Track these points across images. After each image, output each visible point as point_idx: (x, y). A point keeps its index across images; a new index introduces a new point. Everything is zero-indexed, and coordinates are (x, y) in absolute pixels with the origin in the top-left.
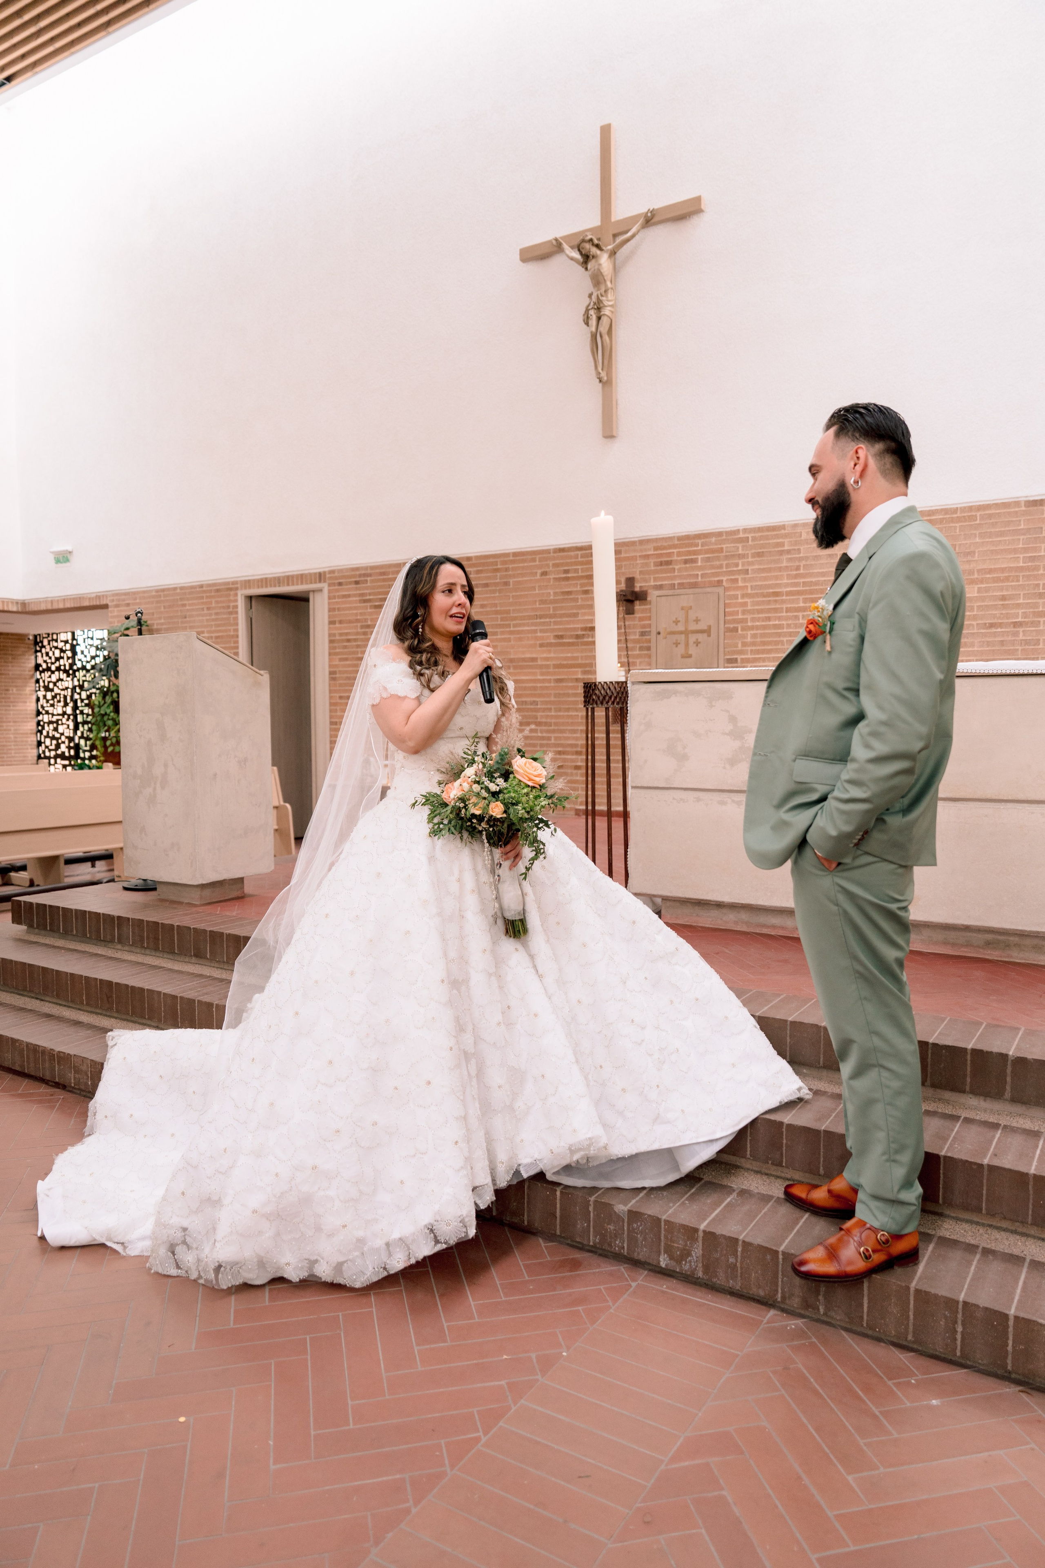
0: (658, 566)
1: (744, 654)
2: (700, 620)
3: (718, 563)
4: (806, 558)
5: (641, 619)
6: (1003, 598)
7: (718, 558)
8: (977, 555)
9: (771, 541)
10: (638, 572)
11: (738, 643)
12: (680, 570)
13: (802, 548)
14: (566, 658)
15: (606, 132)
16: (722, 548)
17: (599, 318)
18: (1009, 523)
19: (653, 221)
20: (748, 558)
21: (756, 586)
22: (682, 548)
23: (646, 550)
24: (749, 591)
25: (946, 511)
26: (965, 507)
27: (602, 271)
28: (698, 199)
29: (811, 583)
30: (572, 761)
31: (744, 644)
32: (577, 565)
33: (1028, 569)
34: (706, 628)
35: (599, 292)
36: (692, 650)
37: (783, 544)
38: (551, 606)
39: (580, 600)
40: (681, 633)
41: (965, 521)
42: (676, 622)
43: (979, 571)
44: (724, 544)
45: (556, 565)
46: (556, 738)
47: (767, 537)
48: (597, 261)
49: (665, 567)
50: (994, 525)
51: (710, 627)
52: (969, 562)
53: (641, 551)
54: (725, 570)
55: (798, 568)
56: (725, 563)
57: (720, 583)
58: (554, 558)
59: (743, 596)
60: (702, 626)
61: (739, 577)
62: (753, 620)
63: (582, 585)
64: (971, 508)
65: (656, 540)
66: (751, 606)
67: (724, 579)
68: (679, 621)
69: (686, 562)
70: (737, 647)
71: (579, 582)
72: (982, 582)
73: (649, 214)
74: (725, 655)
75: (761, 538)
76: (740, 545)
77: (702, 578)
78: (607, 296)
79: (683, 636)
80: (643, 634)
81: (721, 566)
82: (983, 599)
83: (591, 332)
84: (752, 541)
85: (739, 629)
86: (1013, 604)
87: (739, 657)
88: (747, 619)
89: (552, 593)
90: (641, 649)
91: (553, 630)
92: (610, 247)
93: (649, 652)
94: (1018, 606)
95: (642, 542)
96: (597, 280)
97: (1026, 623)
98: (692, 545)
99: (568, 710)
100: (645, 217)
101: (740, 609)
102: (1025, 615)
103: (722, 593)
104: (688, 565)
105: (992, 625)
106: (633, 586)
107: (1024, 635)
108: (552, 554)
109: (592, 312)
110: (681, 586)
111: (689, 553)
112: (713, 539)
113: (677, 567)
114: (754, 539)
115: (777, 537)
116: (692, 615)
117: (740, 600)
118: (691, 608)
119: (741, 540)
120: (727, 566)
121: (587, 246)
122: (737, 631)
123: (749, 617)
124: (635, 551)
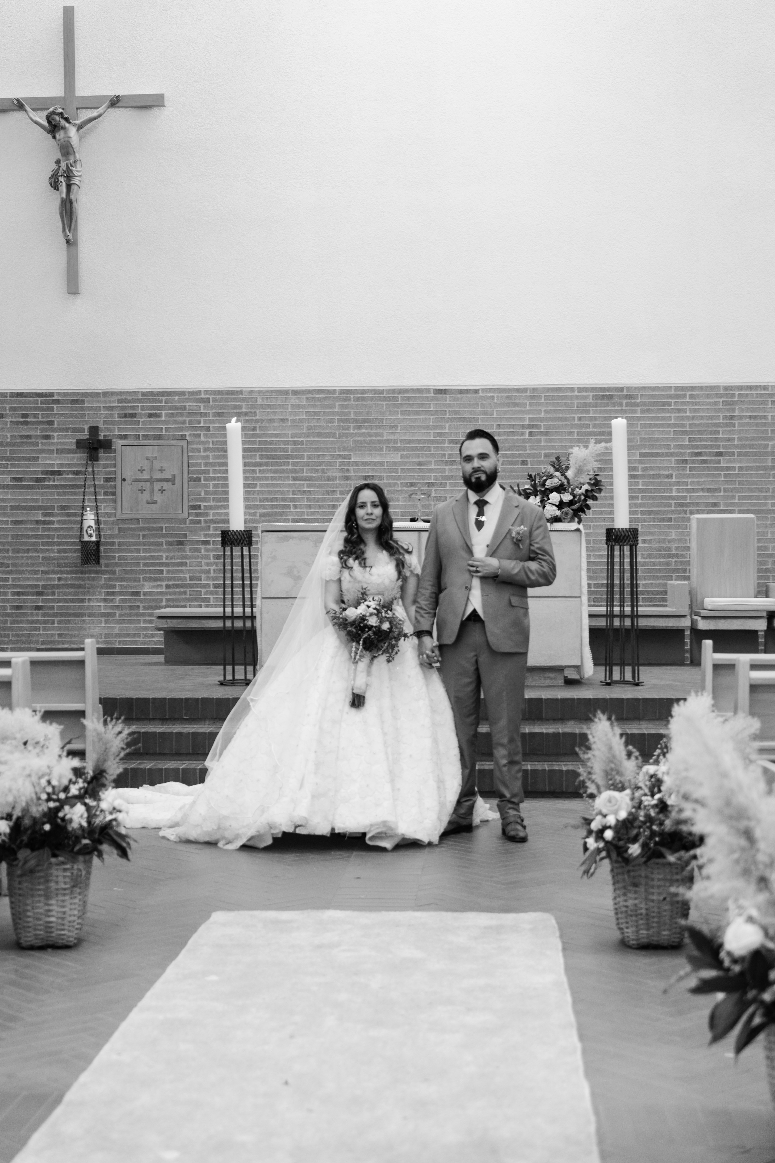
0: (122, 417)
1: (207, 502)
2: (164, 470)
3: (181, 419)
4: (262, 421)
5: (105, 466)
6: (420, 464)
7: (181, 415)
8: (399, 428)
9: (230, 404)
10: (102, 422)
11: (201, 492)
12: (144, 423)
13: (258, 412)
14: (25, 501)
15: (69, 13)
16: (185, 406)
17: (69, 186)
18: (422, 405)
19: (117, 105)
20: (209, 417)
21: (217, 441)
22: (146, 403)
23: (110, 402)
24: (211, 446)
25: (375, 391)
26: (389, 390)
27: (72, 144)
28: (161, 97)
29: (266, 442)
30: (32, 601)
31: (207, 493)
32: (36, 411)
33: (437, 442)
34: (170, 477)
35: (69, 162)
36: (157, 497)
37: (240, 407)
38: (8, 449)
39: (40, 445)
40: (146, 480)
41: (389, 401)
42: (142, 471)
43: (401, 441)
44: (187, 402)
45: (11, 409)
46: (14, 579)
47: (226, 400)
48: (66, 133)
49: (130, 419)
50: (412, 405)
51: (174, 476)
52: (393, 433)
53: (105, 402)
54: (187, 425)
55: (254, 429)
56: (188, 419)
57: (183, 437)
58: (11, 402)
59: (205, 450)
60: (167, 475)
61: (202, 433)
62: (215, 471)
63: (42, 430)
64: (394, 391)
65: (121, 393)
66: (213, 459)
67: (188, 434)
68: (144, 470)
69: (150, 416)
70: (200, 495)
71: (39, 427)
72: (403, 450)
73: (115, 99)
74: (189, 502)
75: (221, 400)
76: (202, 405)
77: (166, 431)
78: (76, 168)
79: (148, 483)
80: (107, 480)
81: (184, 422)
82: (405, 463)
83: (62, 198)
84: (213, 401)
85: (202, 479)
86: (427, 469)
87: (203, 504)
88: (209, 470)
89: (9, 436)
90: (105, 493)
91: (10, 472)
92: (78, 122)
93: (114, 497)
94: (431, 470)
95: (105, 394)
96: (66, 150)
97: (437, 484)
98: (156, 401)
99: (28, 551)
100: (111, 101)
101: (203, 462)
102: (436, 478)
103: (185, 446)
104: (152, 419)
105: (412, 485)
106: (97, 435)
107: (436, 493)
108: (8, 398)
109: (61, 179)
110: (146, 437)
111: (153, 408)
112: (177, 398)
113: (141, 420)
114: (215, 400)
115: (235, 400)
116: (157, 465)
117: (202, 454)
118: (156, 458)
119: (202, 400)
120: (190, 422)
121: (57, 118)
122: (200, 481)
123: (211, 469)
124: (98, 402)
